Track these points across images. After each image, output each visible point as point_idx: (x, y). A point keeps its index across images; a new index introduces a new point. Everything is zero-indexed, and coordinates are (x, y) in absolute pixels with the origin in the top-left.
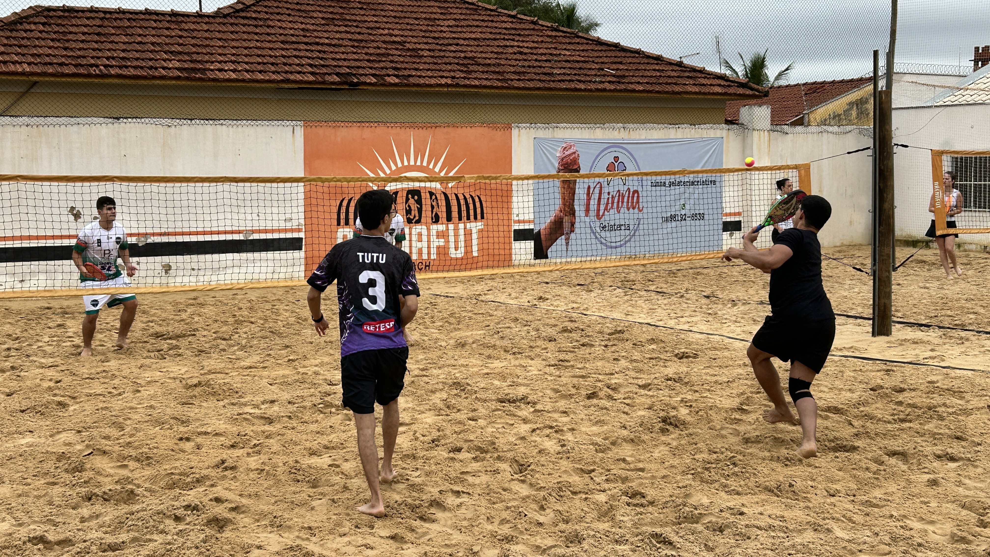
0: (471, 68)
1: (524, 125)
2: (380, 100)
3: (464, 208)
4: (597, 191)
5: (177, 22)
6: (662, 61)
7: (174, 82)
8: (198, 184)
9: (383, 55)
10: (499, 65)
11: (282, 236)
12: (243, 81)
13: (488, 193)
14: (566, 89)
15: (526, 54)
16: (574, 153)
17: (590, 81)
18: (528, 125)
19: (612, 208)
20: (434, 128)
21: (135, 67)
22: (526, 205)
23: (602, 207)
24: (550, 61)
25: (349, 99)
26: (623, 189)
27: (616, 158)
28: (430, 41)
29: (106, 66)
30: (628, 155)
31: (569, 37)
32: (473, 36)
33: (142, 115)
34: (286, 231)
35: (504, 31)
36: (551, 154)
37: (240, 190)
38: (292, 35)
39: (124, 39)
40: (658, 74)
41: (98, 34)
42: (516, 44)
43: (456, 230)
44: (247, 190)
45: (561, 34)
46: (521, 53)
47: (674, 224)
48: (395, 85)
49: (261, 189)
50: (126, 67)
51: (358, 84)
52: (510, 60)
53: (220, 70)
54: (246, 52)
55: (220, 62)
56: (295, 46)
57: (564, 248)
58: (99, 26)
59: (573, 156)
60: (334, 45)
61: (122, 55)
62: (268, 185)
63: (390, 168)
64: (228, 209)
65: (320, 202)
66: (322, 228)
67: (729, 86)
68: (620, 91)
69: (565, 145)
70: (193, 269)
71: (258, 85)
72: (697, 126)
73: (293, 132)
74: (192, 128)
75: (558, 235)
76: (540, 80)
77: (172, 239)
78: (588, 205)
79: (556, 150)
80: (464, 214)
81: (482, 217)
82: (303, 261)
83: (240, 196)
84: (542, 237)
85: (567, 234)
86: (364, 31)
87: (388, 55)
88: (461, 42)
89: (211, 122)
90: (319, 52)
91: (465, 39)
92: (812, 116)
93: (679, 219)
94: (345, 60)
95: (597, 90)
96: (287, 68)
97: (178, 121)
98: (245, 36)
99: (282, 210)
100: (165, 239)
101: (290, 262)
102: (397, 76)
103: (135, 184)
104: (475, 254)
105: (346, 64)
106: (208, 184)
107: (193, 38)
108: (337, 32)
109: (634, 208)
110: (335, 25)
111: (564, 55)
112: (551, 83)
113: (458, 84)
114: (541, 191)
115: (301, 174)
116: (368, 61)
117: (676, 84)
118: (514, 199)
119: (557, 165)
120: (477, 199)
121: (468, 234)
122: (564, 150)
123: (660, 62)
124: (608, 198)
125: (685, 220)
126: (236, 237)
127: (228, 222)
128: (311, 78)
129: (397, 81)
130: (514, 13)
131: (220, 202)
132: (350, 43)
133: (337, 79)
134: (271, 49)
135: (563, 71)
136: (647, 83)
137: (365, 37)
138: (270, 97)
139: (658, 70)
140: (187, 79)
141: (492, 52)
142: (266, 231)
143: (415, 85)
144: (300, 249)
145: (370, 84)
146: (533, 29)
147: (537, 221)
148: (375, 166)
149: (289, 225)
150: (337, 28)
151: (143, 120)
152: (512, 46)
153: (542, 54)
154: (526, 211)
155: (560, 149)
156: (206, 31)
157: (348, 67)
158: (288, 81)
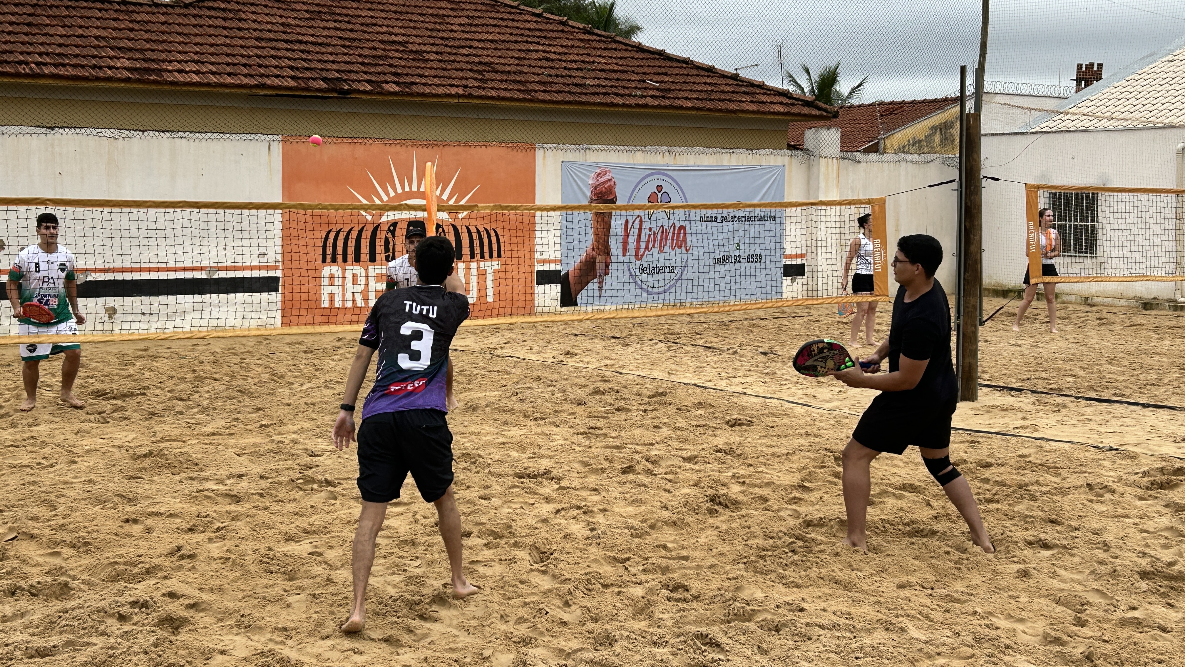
0: (487, 75)
1: (550, 145)
2: (377, 111)
3: (477, 243)
4: (637, 225)
5: (127, 12)
6: (714, 73)
7: (123, 85)
8: (151, 210)
9: (380, 57)
10: (521, 72)
11: (255, 274)
12: (208, 85)
13: (507, 225)
14: (601, 104)
15: (553, 60)
16: (610, 180)
17: (629, 95)
18: (555, 145)
19: (654, 246)
20: (441, 147)
21: (75, 66)
22: (551, 240)
23: (643, 245)
24: (581, 70)
25: (339, 109)
26: (667, 224)
27: (660, 188)
28: (438, 42)
29: (38, 64)
30: (674, 184)
31: (604, 42)
32: (490, 37)
33: (82, 124)
34: (260, 268)
35: (527, 32)
36: (582, 180)
37: (203, 217)
38: (270, 31)
39: (61, 31)
40: (710, 88)
41: (29, 24)
42: (541, 48)
43: (468, 269)
44: (212, 218)
45: (595, 37)
46: (547, 59)
47: (727, 266)
48: (395, 94)
49: (229, 217)
50: (64, 65)
51: (348, 92)
52: (534, 67)
53: (180, 71)
54: (212, 50)
55: (179, 62)
56: (274, 44)
57: (597, 293)
58: (30, 15)
59: (609, 184)
60: (320, 44)
61: (58, 50)
62: (238, 211)
63: (387, 194)
64: (188, 241)
65: (303, 234)
66: (304, 265)
67: (793, 104)
68: (665, 107)
69: (598, 171)
70: (144, 314)
71: (227, 91)
72: (754, 152)
73: (269, 148)
74: (145, 142)
75: (589, 278)
76: (569, 92)
77: (119, 277)
78: (625, 243)
79: (588, 177)
80: (477, 250)
81: (499, 256)
82: (279, 305)
83: (203, 225)
84: (571, 280)
85: (600, 276)
86: (357, 27)
87: (387, 57)
88: (476, 44)
89: (168, 134)
90: (302, 51)
91: (480, 41)
92: (888, 143)
93: (733, 260)
94: (333, 62)
95: (638, 106)
96: (262, 71)
97: (126, 132)
98: (212, 31)
99: (254, 243)
100: (110, 277)
101: (264, 306)
102: (397, 83)
103: (73, 209)
104: (490, 299)
105: (335, 67)
106: (163, 210)
107: (147, 31)
108: (324, 28)
109: (680, 247)
110: (322, 20)
111: (598, 63)
112: (583, 96)
113: (470, 94)
114: (570, 225)
115: (279, 200)
116: (363, 64)
117: (730, 101)
118: (538, 234)
119: (589, 194)
120: (493, 234)
121: (482, 275)
122: (598, 176)
123: (712, 74)
124: (650, 235)
125: (739, 262)
126: (198, 275)
127: (188, 257)
128: (292, 83)
129: (397, 89)
130: (539, 11)
131: (178, 232)
132: (340, 42)
133: (323, 85)
134: (242, 47)
135: (597, 82)
136: (697, 99)
137: (358, 35)
138: (242, 105)
139: (710, 84)
140: (138, 81)
141: (512, 58)
142: (235, 268)
143: (419, 95)
144: (276, 290)
145: (364, 92)
146: (562, 31)
147: (565, 261)
148: (369, 191)
149: (263, 262)
150: (324, 24)
151: (83, 130)
152: (537, 51)
153: (572, 61)
154: (552, 248)
155: (592, 175)
156: (163, 23)
157: (337, 71)
158: (263, 86)
